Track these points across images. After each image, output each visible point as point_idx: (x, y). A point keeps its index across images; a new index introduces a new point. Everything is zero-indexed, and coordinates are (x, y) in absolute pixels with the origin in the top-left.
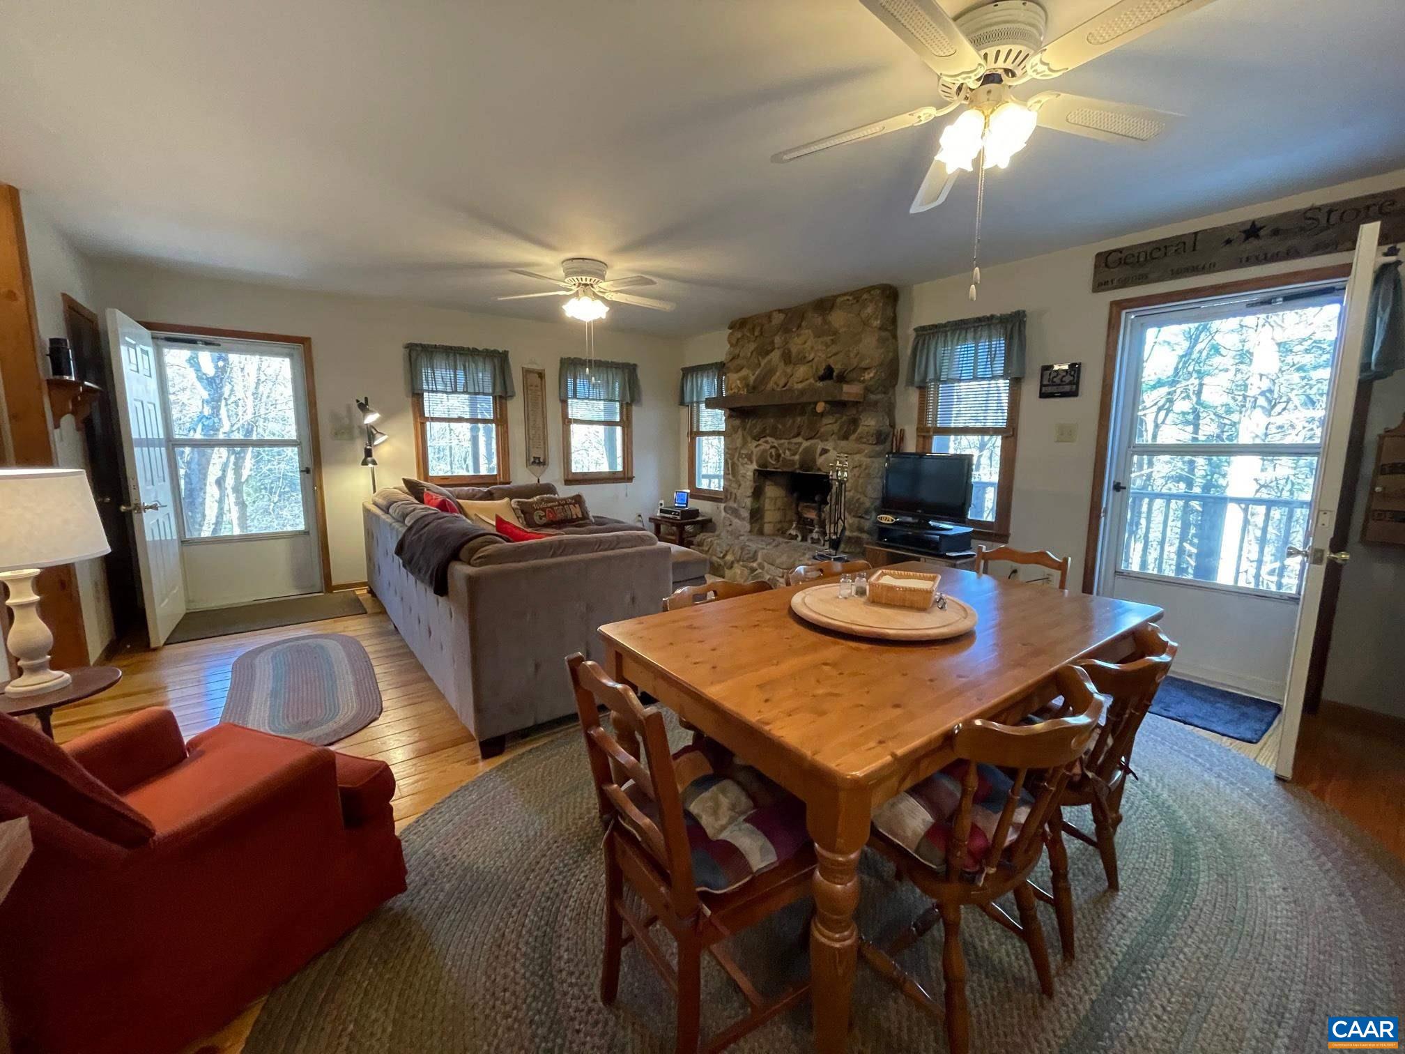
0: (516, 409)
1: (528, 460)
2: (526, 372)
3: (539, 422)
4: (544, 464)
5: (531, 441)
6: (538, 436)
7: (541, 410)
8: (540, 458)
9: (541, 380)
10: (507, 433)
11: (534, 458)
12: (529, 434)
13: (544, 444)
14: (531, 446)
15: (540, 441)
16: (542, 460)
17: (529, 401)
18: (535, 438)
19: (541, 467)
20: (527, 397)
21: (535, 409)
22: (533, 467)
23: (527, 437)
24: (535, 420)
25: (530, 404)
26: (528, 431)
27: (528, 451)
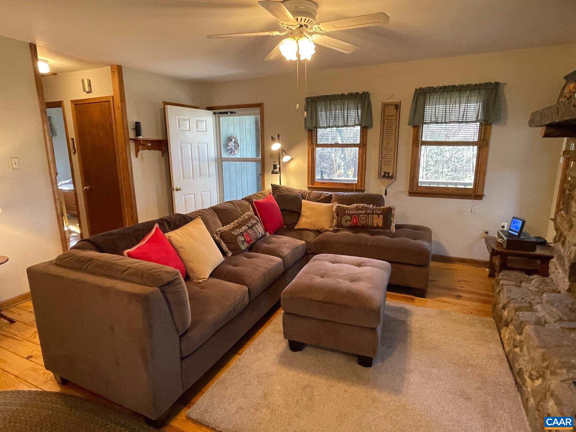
0: (374, 135)
1: (379, 174)
2: (385, 106)
3: (392, 144)
4: (392, 177)
5: (383, 160)
6: (389, 156)
7: (394, 135)
8: (389, 173)
9: (397, 110)
10: (366, 153)
11: (385, 173)
12: (382, 154)
13: (394, 162)
14: (383, 164)
15: (391, 160)
16: (390, 175)
17: (385, 128)
18: (387, 157)
19: (390, 180)
20: (383, 126)
21: (389, 135)
22: (383, 179)
23: (380, 157)
24: (388, 143)
25: (385, 131)
26: (382, 152)
27: (380, 167)
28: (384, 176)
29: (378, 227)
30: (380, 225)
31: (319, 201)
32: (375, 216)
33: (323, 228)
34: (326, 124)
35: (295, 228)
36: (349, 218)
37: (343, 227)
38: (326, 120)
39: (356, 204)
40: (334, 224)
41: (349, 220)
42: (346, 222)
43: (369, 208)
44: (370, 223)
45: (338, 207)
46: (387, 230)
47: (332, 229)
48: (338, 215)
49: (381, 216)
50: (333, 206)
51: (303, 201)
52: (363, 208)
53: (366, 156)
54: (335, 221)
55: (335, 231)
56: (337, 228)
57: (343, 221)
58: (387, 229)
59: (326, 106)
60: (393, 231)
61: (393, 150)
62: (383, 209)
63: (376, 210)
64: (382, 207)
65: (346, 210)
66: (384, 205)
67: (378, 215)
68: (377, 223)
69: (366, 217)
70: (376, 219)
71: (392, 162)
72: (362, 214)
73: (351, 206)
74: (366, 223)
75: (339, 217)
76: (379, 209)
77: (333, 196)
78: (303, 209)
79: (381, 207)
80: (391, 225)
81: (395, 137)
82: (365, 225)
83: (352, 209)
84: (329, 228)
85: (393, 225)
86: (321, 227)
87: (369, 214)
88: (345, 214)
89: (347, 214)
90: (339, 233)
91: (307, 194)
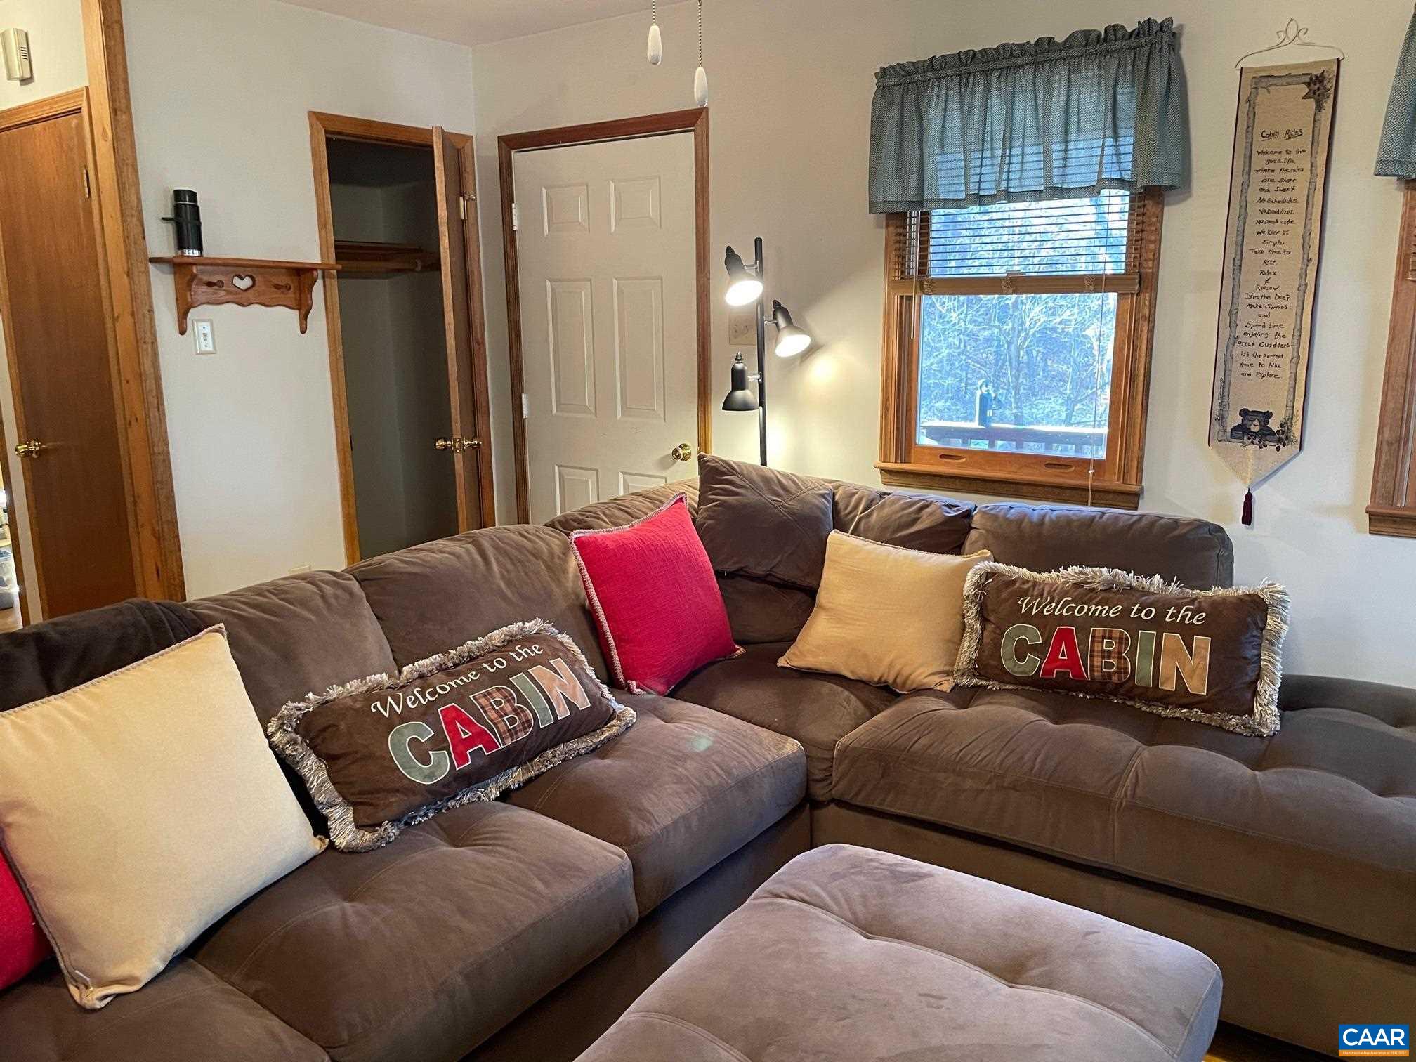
1: (1217, 421)
2: (1258, 83)
4: (1282, 438)
5: (1237, 350)
6: (1273, 332)
7: (1300, 230)
8: (1268, 415)
9: (1319, 107)
10: (1151, 319)
11: (1244, 413)
12: (1232, 325)
13: (1296, 360)
14: (1236, 370)
15: (1279, 351)
16: (1274, 425)
17: (1253, 195)
18: (1257, 340)
19: (1271, 448)
20: (1245, 185)
21: (1275, 228)
22: (1236, 445)
23: (1225, 334)
24: (1269, 268)
25: (1253, 209)
26: (1233, 312)
27: (1223, 386)
28: (1241, 431)
29: (1182, 698)
30: (1198, 685)
31: (906, 542)
32: (1172, 639)
33: (908, 678)
34: (963, 187)
35: (782, 662)
36: (1033, 636)
37: (1006, 678)
38: (966, 167)
39: (1077, 569)
40: (962, 661)
41: (1033, 649)
42: (1021, 657)
43: (1146, 593)
44: (1142, 672)
45: (990, 574)
46: (1233, 721)
47: (947, 687)
48: (983, 617)
49: (1203, 643)
50: (965, 568)
51: (835, 536)
52: (1111, 592)
53: (1151, 331)
54: (969, 647)
55: (963, 697)
56: (975, 681)
57: (1007, 649)
58: (1231, 712)
59: (967, 100)
60: (1264, 725)
61: (1293, 303)
62: (1216, 605)
63: (1178, 608)
64: (1217, 592)
65: (1026, 593)
66: (1227, 581)
67: (1188, 633)
68: (1179, 675)
69: (1122, 641)
70: (1175, 654)
71: (1286, 363)
72: (1100, 622)
73: (1054, 574)
74: (1122, 670)
75: (990, 627)
76: (1192, 601)
77: (977, 519)
78: (829, 576)
79: (1210, 593)
80: (1255, 693)
81: (1306, 236)
82: (1115, 679)
83: (1055, 594)
84: (936, 679)
85: (1269, 691)
86: (898, 667)
87: (1139, 622)
88: (1016, 616)
89: (1028, 618)
90: (979, 711)
91: (860, 509)
